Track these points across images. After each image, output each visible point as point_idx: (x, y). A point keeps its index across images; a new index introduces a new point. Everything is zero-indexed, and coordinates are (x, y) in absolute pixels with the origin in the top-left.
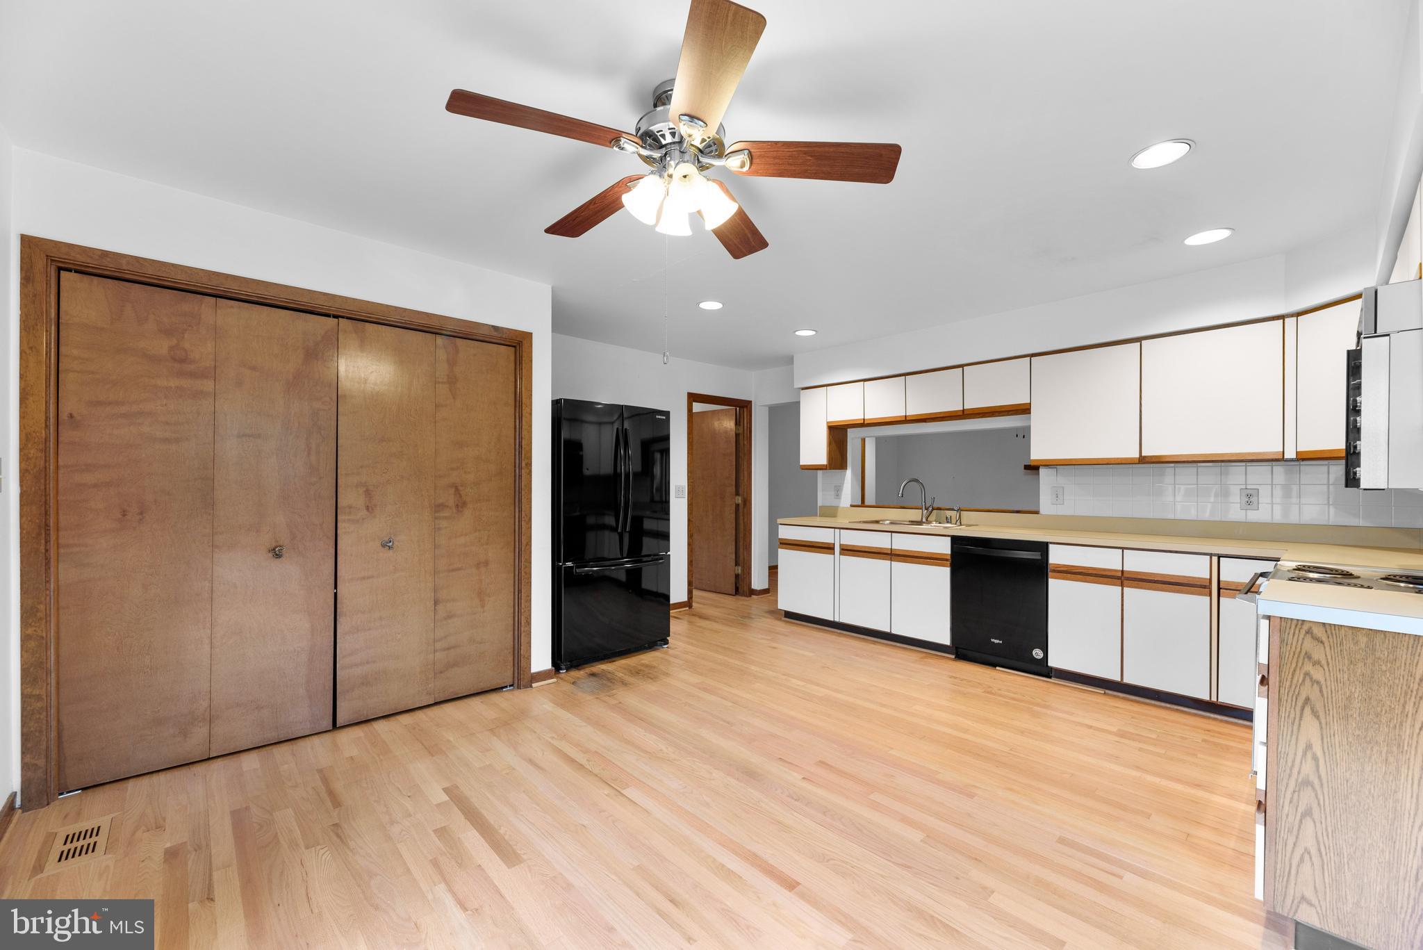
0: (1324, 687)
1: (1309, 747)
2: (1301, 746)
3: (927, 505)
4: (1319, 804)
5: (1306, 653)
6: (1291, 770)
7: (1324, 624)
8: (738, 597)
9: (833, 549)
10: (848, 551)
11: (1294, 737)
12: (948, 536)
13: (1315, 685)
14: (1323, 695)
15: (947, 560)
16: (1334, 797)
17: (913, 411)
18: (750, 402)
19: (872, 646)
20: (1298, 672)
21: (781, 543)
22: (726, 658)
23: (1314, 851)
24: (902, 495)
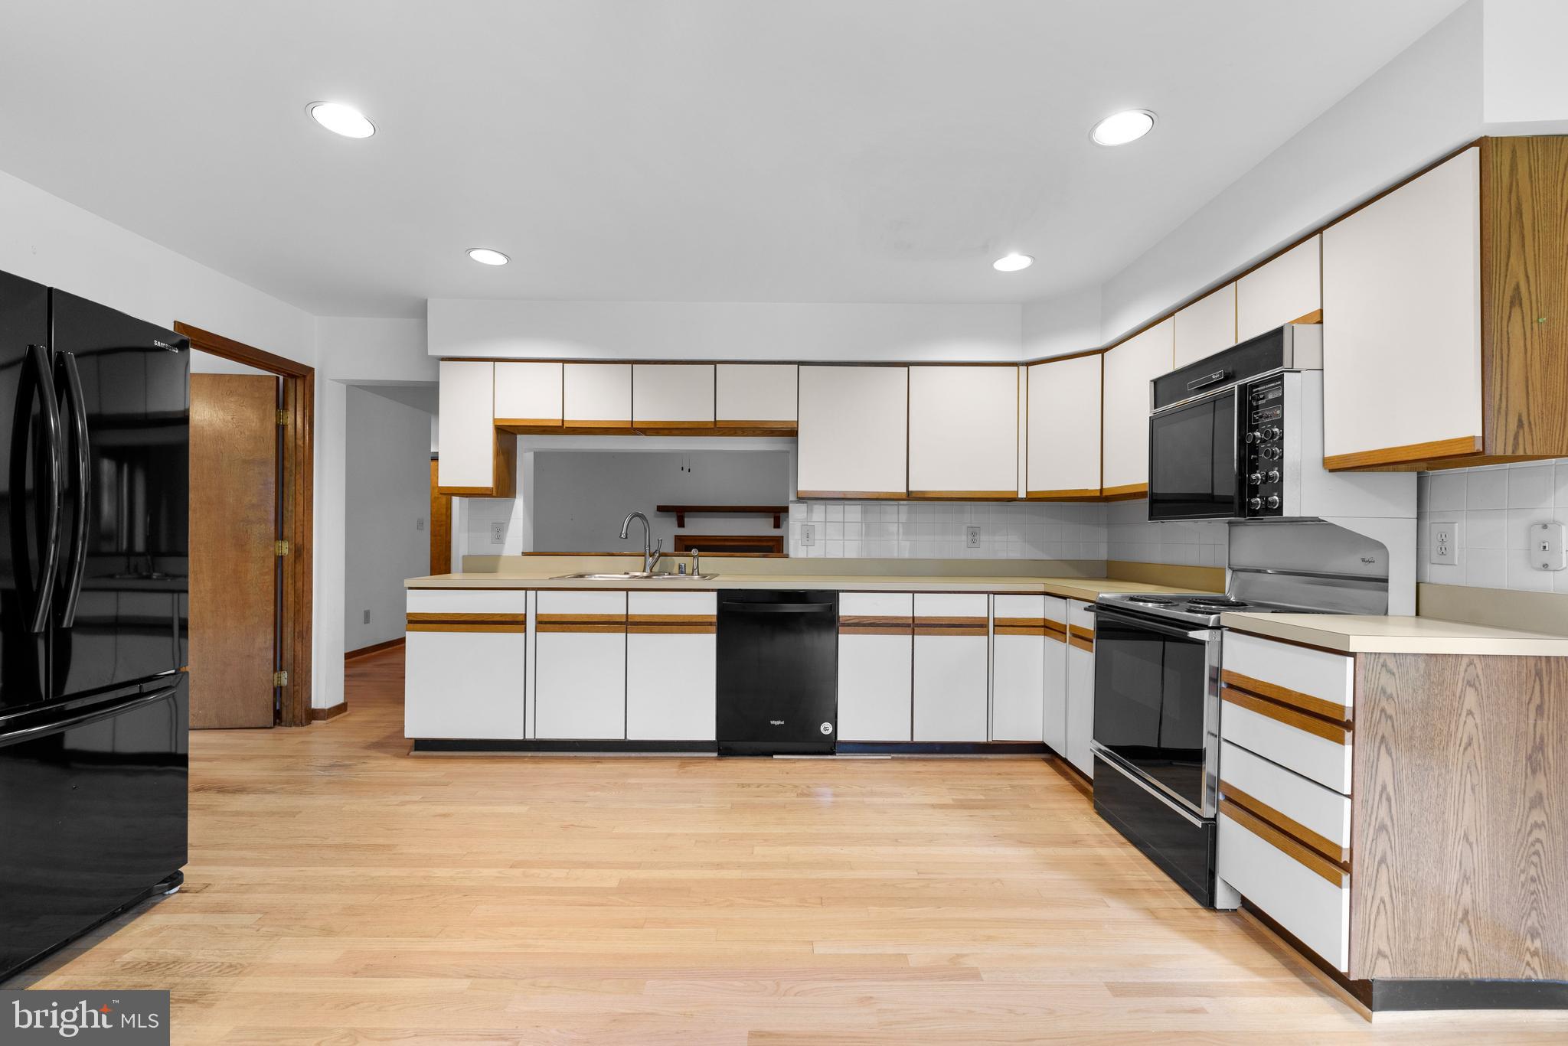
0: (1395, 721)
1: (1384, 788)
2: (1379, 788)
3: (652, 551)
4: (1391, 846)
5: (1382, 688)
6: (1370, 817)
7: (1395, 654)
8: (278, 729)
9: (524, 623)
10: (547, 624)
11: (1373, 781)
12: (713, 590)
13: (1389, 720)
14: (1394, 731)
15: (711, 624)
16: (1402, 835)
17: (645, 414)
18: (311, 370)
19: (599, 766)
20: (1376, 710)
21: (410, 622)
22: (361, 870)
23: (1387, 899)
24: (626, 534)
